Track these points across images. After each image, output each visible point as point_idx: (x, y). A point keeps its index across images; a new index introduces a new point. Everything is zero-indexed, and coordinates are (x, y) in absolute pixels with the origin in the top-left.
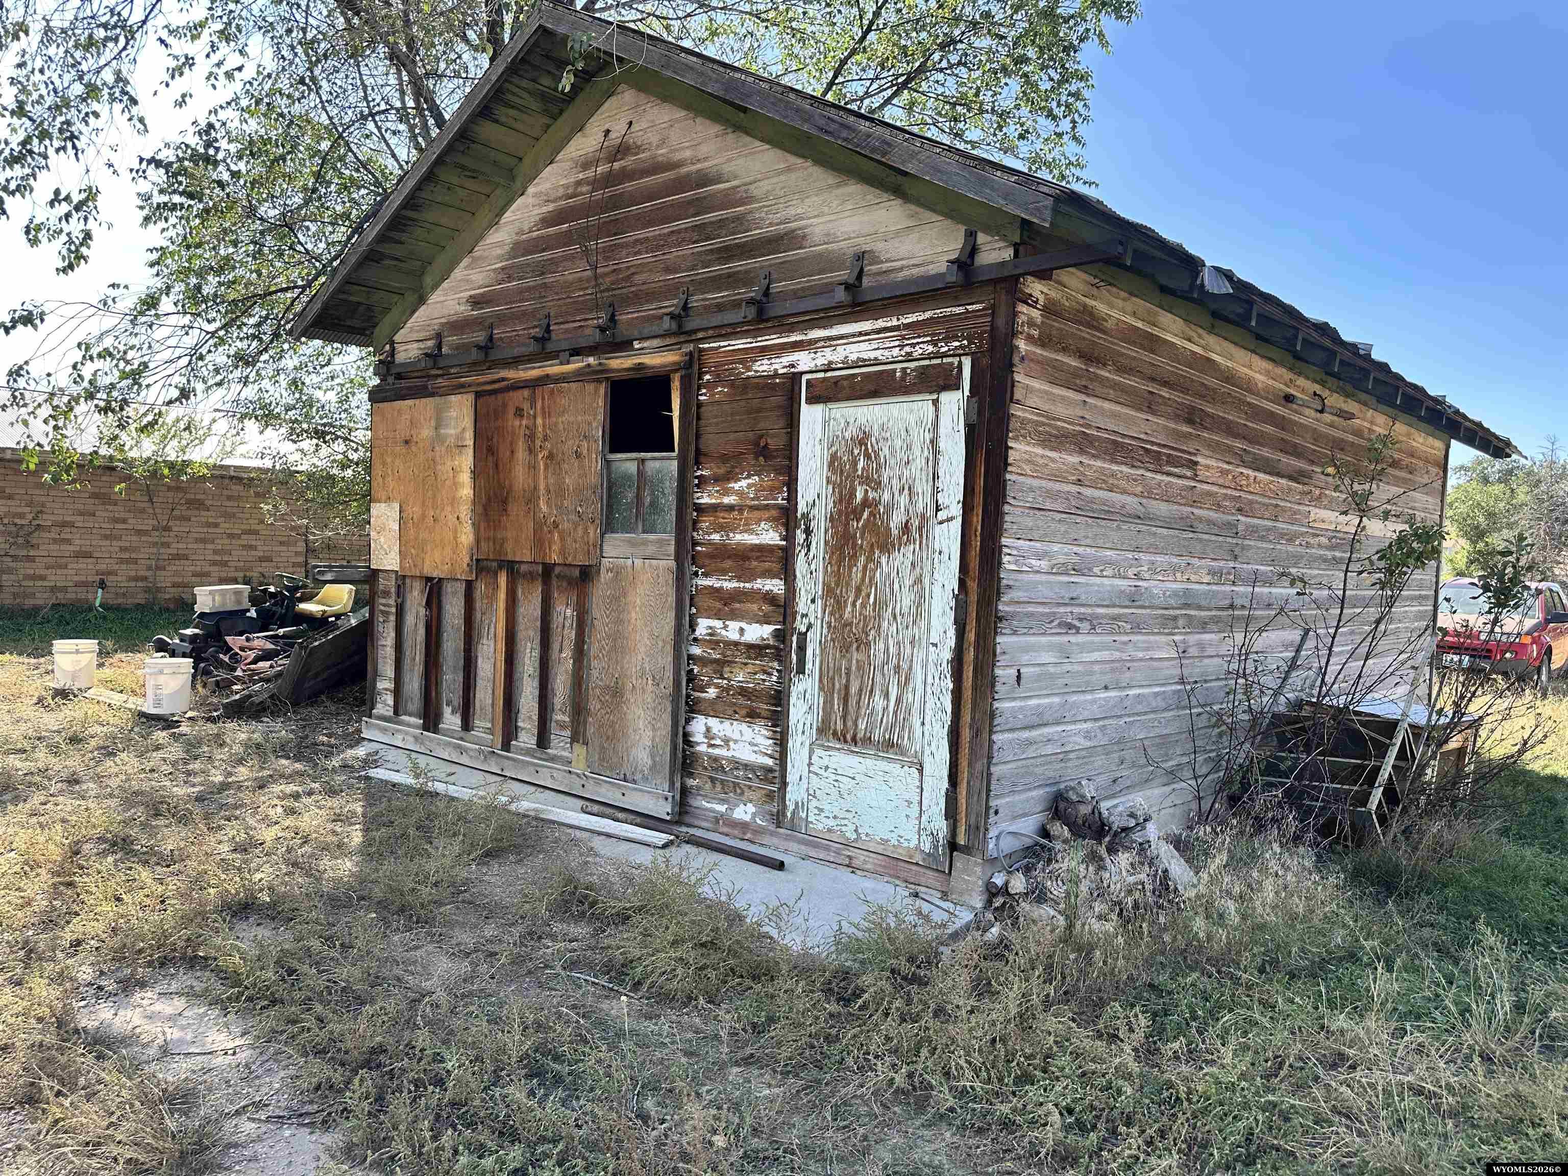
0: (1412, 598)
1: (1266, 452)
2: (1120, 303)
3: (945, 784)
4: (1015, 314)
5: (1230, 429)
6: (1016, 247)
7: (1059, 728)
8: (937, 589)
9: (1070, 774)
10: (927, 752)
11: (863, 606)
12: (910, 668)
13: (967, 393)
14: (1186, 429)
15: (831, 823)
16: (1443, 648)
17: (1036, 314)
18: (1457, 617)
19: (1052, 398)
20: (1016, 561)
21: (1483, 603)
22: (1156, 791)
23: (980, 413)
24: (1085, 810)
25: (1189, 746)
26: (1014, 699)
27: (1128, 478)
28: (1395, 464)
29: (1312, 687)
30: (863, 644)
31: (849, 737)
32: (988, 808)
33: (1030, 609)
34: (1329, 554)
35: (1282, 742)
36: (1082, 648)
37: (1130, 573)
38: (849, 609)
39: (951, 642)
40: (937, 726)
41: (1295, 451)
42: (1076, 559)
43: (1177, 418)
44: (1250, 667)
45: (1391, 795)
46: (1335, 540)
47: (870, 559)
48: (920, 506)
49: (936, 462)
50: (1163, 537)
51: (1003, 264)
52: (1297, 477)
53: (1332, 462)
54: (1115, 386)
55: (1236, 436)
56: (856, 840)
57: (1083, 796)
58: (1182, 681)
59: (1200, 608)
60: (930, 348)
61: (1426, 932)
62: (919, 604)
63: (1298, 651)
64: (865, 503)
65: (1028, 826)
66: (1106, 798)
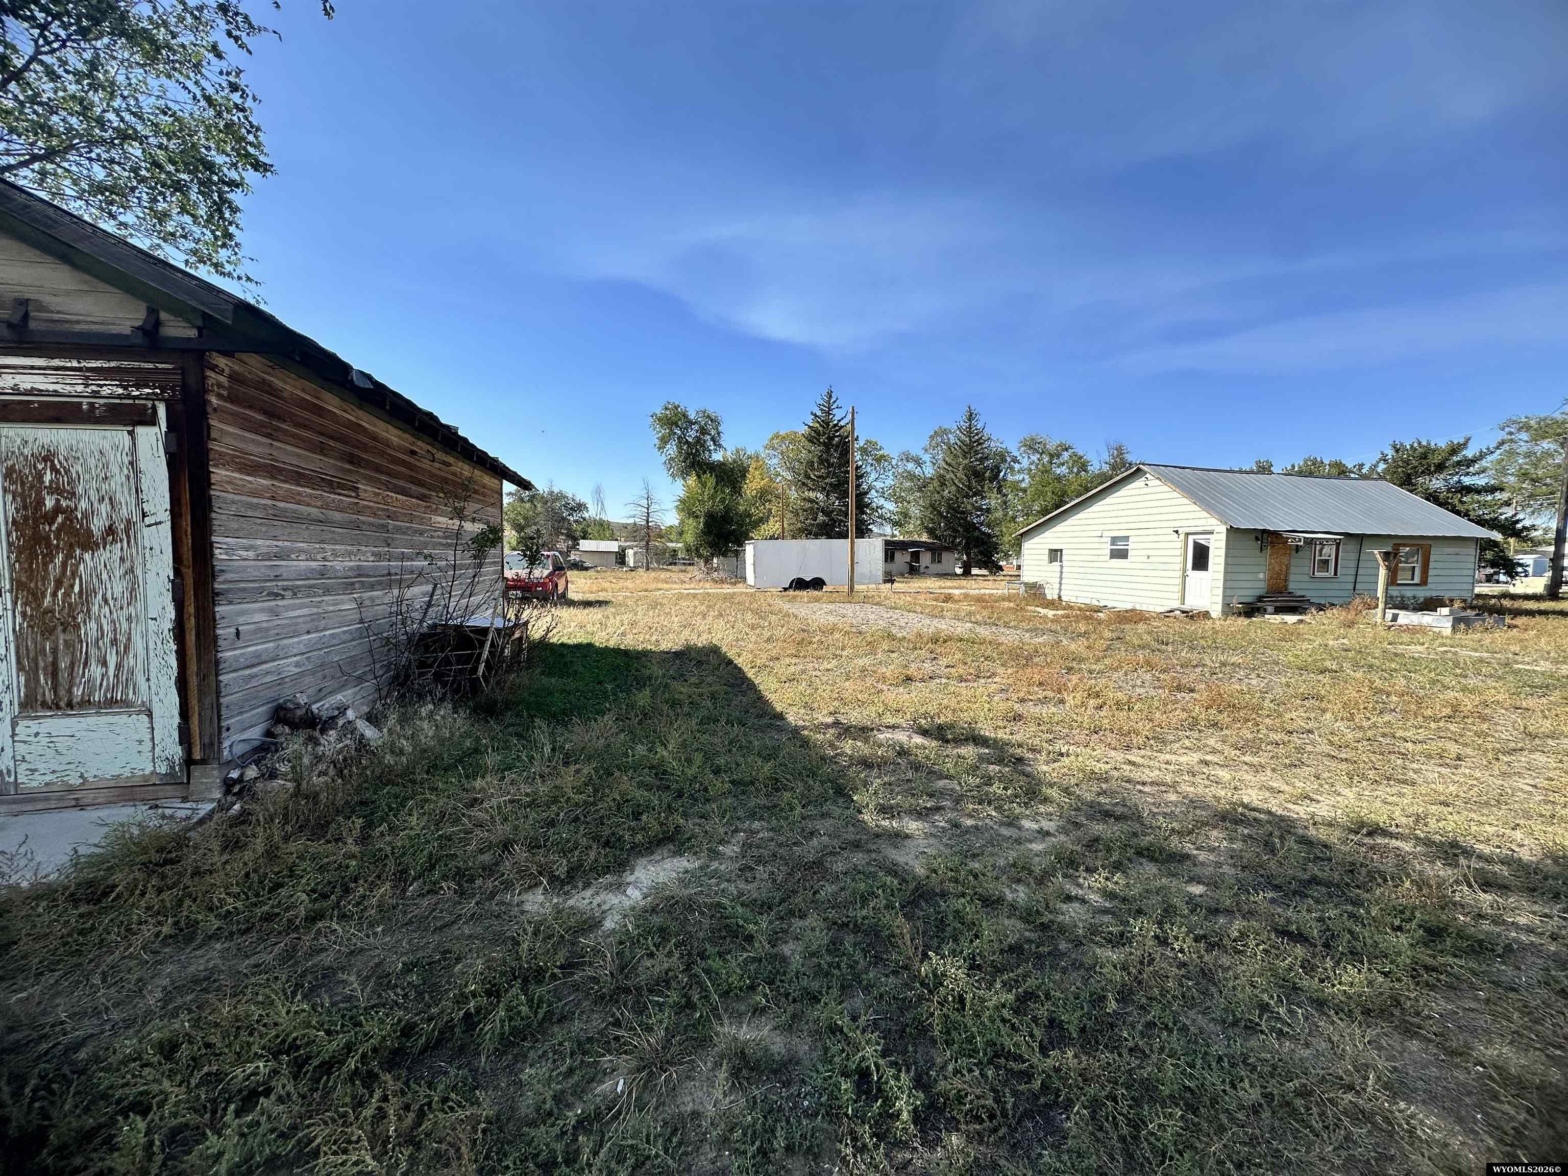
0: (491, 563)
1: (401, 483)
2: (292, 382)
3: (177, 720)
4: (205, 378)
5: (378, 469)
6: (200, 329)
7: (276, 663)
8: (151, 576)
9: (287, 692)
10: (155, 699)
11: (67, 595)
12: (129, 639)
13: (164, 429)
14: (348, 466)
15: (47, 778)
16: (508, 588)
17: (223, 380)
18: (513, 571)
19: (243, 439)
20: (226, 554)
21: (525, 563)
22: (350, 692)
23: (179, 445)
24: (299, 713)
25: (370, 660)
26: (235, 649)
27: (310, 495)
28: (476, 492)
29: (441, 615)
30: (70, 625)
31: (62, 704)
32: (220, 728)
33: (243, 585)
34: (444, 541)
35: (427, 648)
36: (287, 608)
37: (319, 557)
38: (48, 598)
39: (171, 614)
40: (164, 680)
41: (421, 484)
42: (275, 550)
43: (341, 459)
44: (404, 608)
45: (488, 666)
46: (447, 533)
47: (69, 556)
48: (124, 512)
49: (138, 480)
50: (339, 533)
51: (189, 339)
52: (422, 498)
53: (442, 490)
54: (294, 436)
55: (382, 473)
56: (83, 784)
57: (298, 704)
58: (361, 621)
59: (368, 576)
60: (120, 391)
61: (510, 729)
62: (133, 589)
63: (432, 596)
64: (57, 509)
65: (255, 733)
66: (316, 702)
